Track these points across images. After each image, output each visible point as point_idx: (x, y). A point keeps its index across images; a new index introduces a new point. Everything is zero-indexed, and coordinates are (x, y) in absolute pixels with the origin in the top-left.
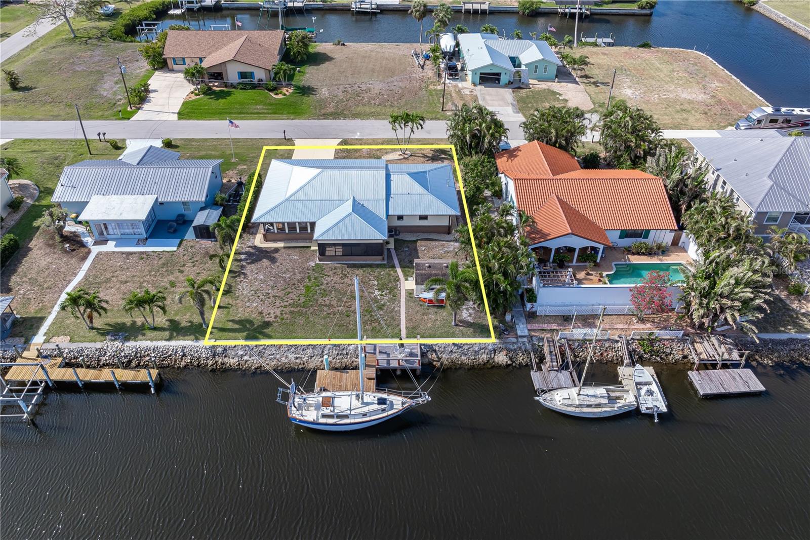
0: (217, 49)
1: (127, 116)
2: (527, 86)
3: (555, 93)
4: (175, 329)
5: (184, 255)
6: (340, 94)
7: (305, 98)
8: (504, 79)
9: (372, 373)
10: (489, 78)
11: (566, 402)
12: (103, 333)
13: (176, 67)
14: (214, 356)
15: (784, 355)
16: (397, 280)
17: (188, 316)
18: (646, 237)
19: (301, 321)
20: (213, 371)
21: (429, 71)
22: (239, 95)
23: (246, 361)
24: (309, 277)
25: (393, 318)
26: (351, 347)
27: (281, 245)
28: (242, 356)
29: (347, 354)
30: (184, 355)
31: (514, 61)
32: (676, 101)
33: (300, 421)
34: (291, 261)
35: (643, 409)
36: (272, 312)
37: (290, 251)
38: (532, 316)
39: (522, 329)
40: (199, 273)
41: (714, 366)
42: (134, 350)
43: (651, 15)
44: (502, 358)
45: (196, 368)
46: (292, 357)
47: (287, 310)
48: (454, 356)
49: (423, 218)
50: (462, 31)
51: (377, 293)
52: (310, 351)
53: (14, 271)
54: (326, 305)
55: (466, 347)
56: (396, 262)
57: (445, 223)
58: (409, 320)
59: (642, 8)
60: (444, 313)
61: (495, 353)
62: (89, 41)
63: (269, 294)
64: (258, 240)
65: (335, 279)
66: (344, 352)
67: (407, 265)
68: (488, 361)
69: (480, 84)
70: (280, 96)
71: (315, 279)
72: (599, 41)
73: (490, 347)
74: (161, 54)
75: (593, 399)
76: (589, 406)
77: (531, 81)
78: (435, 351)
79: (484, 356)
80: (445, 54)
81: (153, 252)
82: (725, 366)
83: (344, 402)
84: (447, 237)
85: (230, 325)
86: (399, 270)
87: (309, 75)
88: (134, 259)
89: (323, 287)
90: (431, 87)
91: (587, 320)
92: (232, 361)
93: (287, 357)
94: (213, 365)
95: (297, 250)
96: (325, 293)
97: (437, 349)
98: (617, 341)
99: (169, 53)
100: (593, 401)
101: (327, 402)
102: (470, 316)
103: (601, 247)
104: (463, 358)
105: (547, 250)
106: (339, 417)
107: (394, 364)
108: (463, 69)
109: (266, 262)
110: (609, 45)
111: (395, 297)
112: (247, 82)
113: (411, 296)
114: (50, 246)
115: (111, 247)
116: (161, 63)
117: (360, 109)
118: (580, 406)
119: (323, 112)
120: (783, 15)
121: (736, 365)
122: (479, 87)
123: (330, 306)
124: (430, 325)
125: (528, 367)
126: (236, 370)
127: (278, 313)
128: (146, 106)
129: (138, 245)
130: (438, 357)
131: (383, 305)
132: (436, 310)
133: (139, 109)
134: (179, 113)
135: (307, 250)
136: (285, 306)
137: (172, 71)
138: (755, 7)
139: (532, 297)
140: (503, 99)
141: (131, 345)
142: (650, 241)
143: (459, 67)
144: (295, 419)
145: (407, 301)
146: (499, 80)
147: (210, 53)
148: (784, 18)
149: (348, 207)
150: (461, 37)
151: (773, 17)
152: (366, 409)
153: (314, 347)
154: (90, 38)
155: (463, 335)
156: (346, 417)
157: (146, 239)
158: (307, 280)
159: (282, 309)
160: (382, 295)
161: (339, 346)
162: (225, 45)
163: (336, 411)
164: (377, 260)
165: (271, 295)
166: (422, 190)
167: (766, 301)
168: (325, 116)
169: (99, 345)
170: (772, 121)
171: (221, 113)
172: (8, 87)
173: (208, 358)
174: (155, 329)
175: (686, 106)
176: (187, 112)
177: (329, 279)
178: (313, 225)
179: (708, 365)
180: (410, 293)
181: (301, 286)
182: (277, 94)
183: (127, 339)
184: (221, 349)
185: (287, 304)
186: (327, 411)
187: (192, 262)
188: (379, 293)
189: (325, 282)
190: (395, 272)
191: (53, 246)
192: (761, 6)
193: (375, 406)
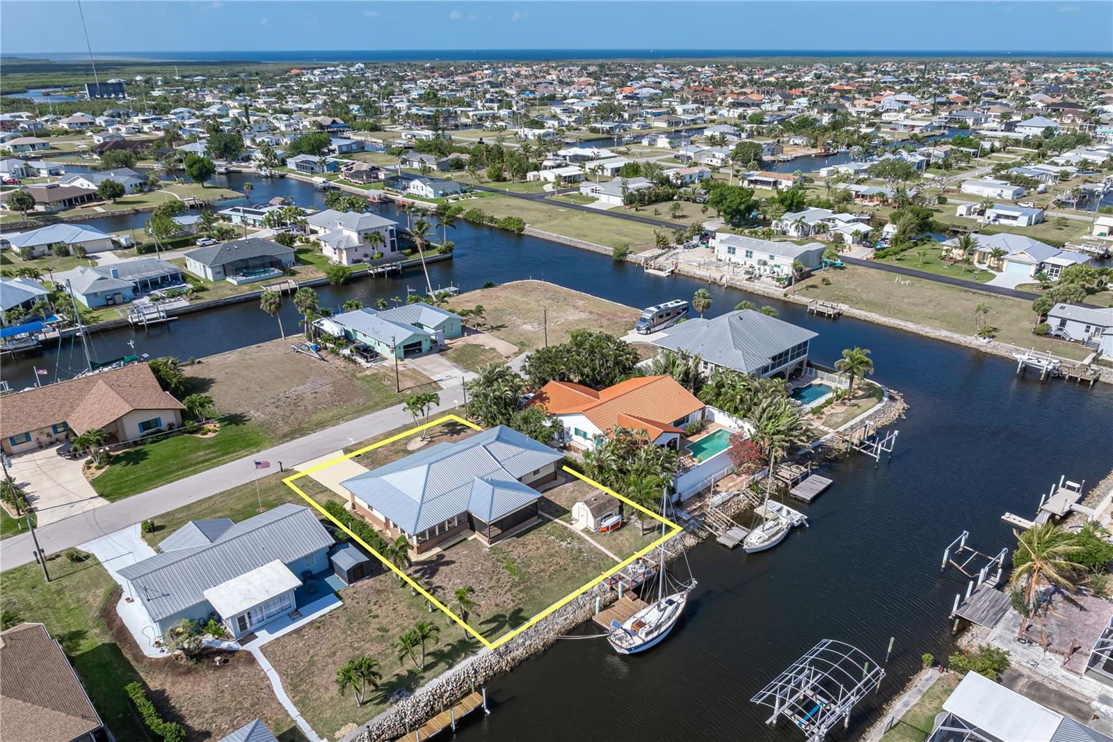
2: (447, 347)
3: (476, 346)
4: (445, 657)
5: (358, 603)
6: (275, 410)
7: (244, 427)
8: (426, 346)
9: (632, 594)
10: (412, 350)
11: (761, 540)
12: (382, 700)
13: (15, 449)
14: (502, 657)
16: (565, 527)
17: (443, 643)
18: (687, 421)
19: (536, 592)
20: (512, 669)
21: (336, 361)
22: (157, 451)
23: (530, 645)
24: (498, 560)
25: (597, 554)
26: (595, 588)
27: (437, 550)
28: (523, 643)
30: (476, 672)
33: (635, 648)
34: (465, 556)
35: (796, 524)
36: (505, 600)
39: (684, 515)
41: (799, 481)
42: (429, 694)
43: (451, 258)
44: (691, 541)
45: (495, 676)
46: (562, 621)
47: (515, 591)
48: (664, 556)
49: (536, 472)
51: (564, 544)
52: (569, 609)
54: (539, 572)
55: (664, 546)
56: (551, 518)
57: (552, 470)
58: (610, 549)
59: (444, 252)
60: (627, 532)
61: (684, 539)
64: (413, 556)
65: (520, 551)
66: (594, 595)
68: (684, 548)
69: (405, 357)
70: (210, 435)
71: (504, 558)
72: (448, 291)
73: (678, 537)
75: (772, 530)
76: (773, 536)
79: (679, 546)
80: (339, 339)
81: (321, 617)
82: (804, 478)
86: (557, 520)
88: (309, 633)
89: (519, 561)
90: (358, 375)
91: (711, 490)
92: (518, 653)
93: (557, 623)
94: (507, 665)
95: (458, 546)
96: (527, 565)
97: (650, 556)
98: (738, 495)
101: (640, 624)
103: (678, 436)
104: (669, 554)
106: (657, 628)
109: (445, 569)
110: (460, 293)
111: (580, 539)
112: (157, 432)
113: (591, 533)
114: (187, 674)
115: (264, 637)
117: (315, 418)
118: (769, 538)
119: (280, 433)
120: (553, 235)
121: (808, 476)
122: (408, 361)
123: (543, 570)
124: (627, 544)
125: (712, 537)
126: (527, 659)
127: (511, 597)
128: (39, 505)
129: (294, 620)
131: (580, 549)
132: (618, 533)
133: (33, 510)
134: (102, 495)
135: (467, 542)
136: (510, 590)
138: (525, 233)
140: (441, 365)
141: (423, 693)
142: (691, 423)
145: (592, 538)
146: (420, 350)
147: (69, 415)
148: (556, 237)
149: (483, 485)
150: (339, 320)
151: (547, 238)
152: (667, 613)
153: (570, 603)
155: (655, 539)
156: (661, 625)
157: (296, 611)
158: (499, 563)
159: (510, 592)
160: (569, 543)
161: (586, 592)
162: (82, 399)
163: (651, 625)
164: (534, 521)
168: (291, 436)
169: (393, 710)
170: (661, 317)
171: (158, 476)
173: (499, 662)
174: (425, 668)
177: (515, 553)
178: (468, 514)
179: (796, 482)
181: (501, 570)
182: (205, 434)
183: (412, 691)
184: (503, 648)
185: (508, 587)
186: (647, 628)
187: (375, 604)
188: (565, 543)
189: (516, 557)
190: (556, 523)
191: (188, 671)
192: (529, 230)
193: (671, 608)
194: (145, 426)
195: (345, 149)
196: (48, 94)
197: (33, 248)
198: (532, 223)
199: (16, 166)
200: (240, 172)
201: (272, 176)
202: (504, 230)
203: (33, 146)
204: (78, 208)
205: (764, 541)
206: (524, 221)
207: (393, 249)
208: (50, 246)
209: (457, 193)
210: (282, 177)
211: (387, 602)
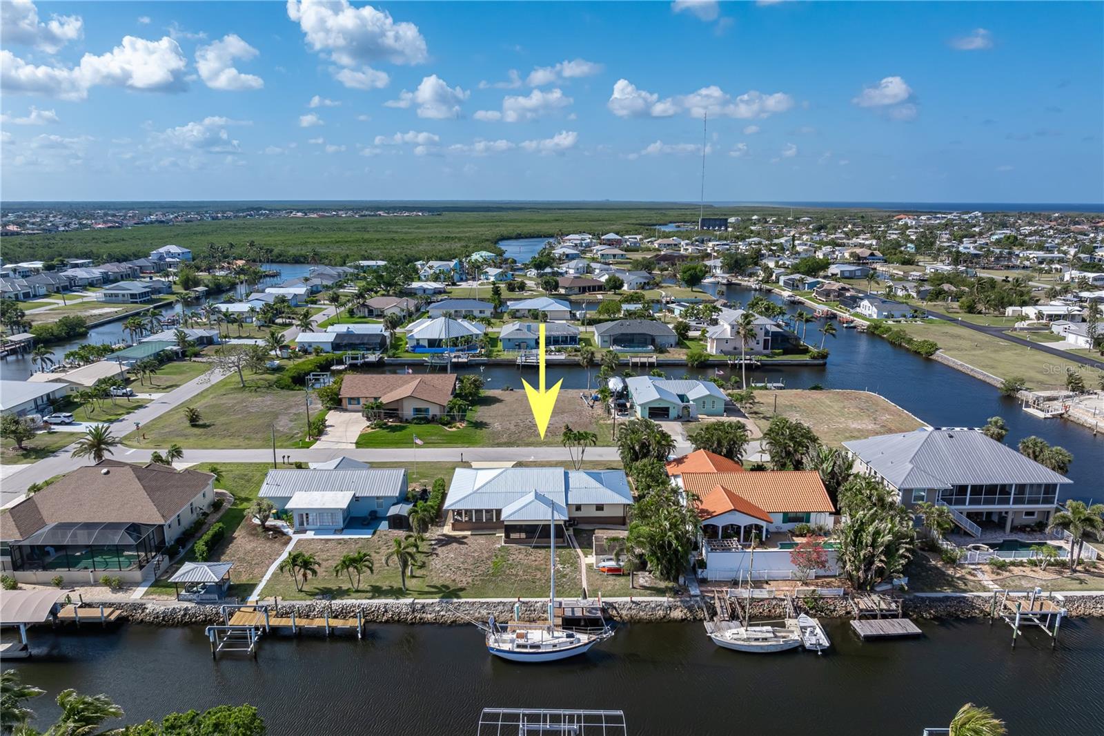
0: (392, 390)
1: (307, 446)
2: (697, 420)
4: (377, 592)
5: (379, 541)
6: (512, 427)
7: (478, 431)
8: (673, 413)
9: (559, 621)
10: (658, 412)
11: (735, 636)
12: (312, 595)
13: (350, 407)
14: (413, 612)
15: (941, 610)
16: (577, 557)
17: (387, 583)
18: (808, 521)
19: (492, 586)
20: (412, 624)
21: (599, 409)
22: (413, 429)
23: (443, 616)
24: (496, 556)
25: (575, 583)
26: (538, 605)
27: (469, 533)
28: (439, 611)
29: (535, 610)
30: (386, 611)
31: (682, 397)
32: (845, 430)
33: (497, 650)
34: (478, 544)
35: (807, 645)
36: (464, 580)
37: (477, 537)
38: (703, 582)
39: (695, 591)
41: (875, 617)
42: (341, 606)
43: (825, 364)
44: (677, 614)
45: (397, 621)
46: (484, 612)
47: (478, 578)
48: (634, 612)
49: (600, 507)
50: (628, 375)
51: (559, 566)
52: (500, 608)
53: (223, 553)
54: (513, 575)
55: (644, 604)
56: (576, 544)
57: (619, 513)
59: (814, 358)
60: (622, 580)
61: (670, 610)
62: (258, 390)
63: (460, 567)
64: (447, 530)
65: (520, 557)
66: (532, 608)
67: (586, 545)
68: (665, 617)
69: (649, 418)
71: (502, 556)
72: (769, 385)
73: (666, 604)
74: (338, 394)
75: (759, 634)
76: (757, 640)
77: (700, 416)
78: (615, 608)
79: (661, 612)
80: (612, 394)
81: (349, 539)
82: (884, 617)
83: (536, 635)
84: (623, 527)
85: (427, 589)
86: (579, 551)
87: (480, 413)
88: (330, 545)
89: (509, 562)
90: (601, 422)
91: (758, 584)
92: (429, 616)
93: (479, 613)
94: (412, 619)
95: (484, 536)
96: (511, 566)
97: (617, 606)
98: (784, 600)
99: (345, 393)
100: (759, 635)
101: (521, 636)
102: (646, 581)
103: (764, 524)
104: (641, 613)
105: (715, 527)
106: (532, 647)
107: (578, 613)
108: (632, 407)
109: (455, 545)
110: (781, 388)
111: (577, 569)
112: (422, 418)
114: (253, 535)
115: (310, 535)
116: (336, 402)
117: (532, 439)
118: (748, 639)
119: (496, 441)
120: (960, 362)
121: (896, 616)
123: (517, 575)
124: (610, 588)
125: (701, 620)
126: (433, 623)
127: (470, 581)
128: (323, 438)
129: (334, 533)
130: (618, 613)
131: (566, 575)
132: (614, 578)
133: (318, 440)
134: (356, 443)
135: (493, 536)
136: (476, 576)
137: (346, 410)
138: (933, 357)
139: (702, 564)
141: (337, 603)
142: (812, 525)
143: (628, 405)
144: (492, 649)
145: (587, 571)
146: (668, 415)
147: (385, 394)
148: (961, 365)
149: (531, 496)
150: (628, 380)
151: (951, 364)
152: (556, 641)
153: (504, 604)
154: (259, 387)
155: (640, 595)
156: (538, 647)
157: (343, 529)
158: (494, 558)
159: (473, 577)
160: (564, 568)
161: (527, 603)
162: (400, 387)
163: (530, 642)
165: (462, 568)
166: (598, 485)
167: (907, 550)
168: (499, 445)
169: (309, 602)
171: (397, 443)
172: (188, 423)
173: (407, 613)
174: (357, 591)
175: (856, 434)
176: (363, 442)
177: (514, 557)
178: (499, 512)
179: (868, 615)
180: (590, 567)
181: (489, 562)
182: (450, 428)
183: (333, 598)
184: (419, 606)
185: (477, 574)
186: (521, 641)
188: (562, 566)
189: (511, 559)
190: (575, 551)
191: (256, 535)
192: (939, 356)
193: (565, 639)
194: (417, 410)
195: (847, 274)
196: (679, 227)
197: (518, 311)
198: (948, 350)
199: (581, 265)
200: (739, 285)
201: (761, 289)
202: (917, 353)
203: (614, 256)
204: (587, 294)
205: (739, 639)
206: (939, 346)
207: (765, 347)
208: (529, 310)
209: (905, 316)
210: (769, 291)
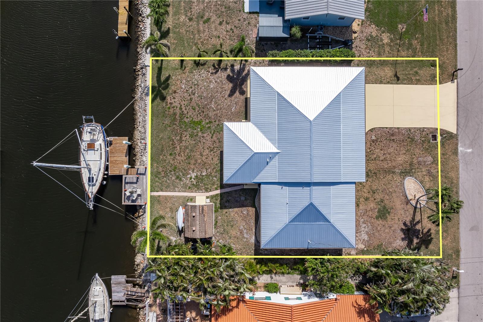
5: (239, 20)
16: (207, 190)
20: (134, 70)
23: (138, 90)
24: (210, 122)
25: (168, 186)
28: (141, 86)
34: (229, 106)
36: (176, 100)
37: (241, 104)
40: (219, 37)
47: (178, 111)
51: (193, 175)
52: (143, 130)
54: (181, 138)
56: (227, 190)
58: (166, 197)
63: (194, 94)
71: (209, 127)
86: (218, 192)
89: (200, 134)
92: (139, 81)
93: (140, 116)
94: (137, 69)
95: (243, 109)
96: (193, 136)
101: (91, 147)
111: (190, 189)
113: (189, 200)
123: (181, 141)
124: (161, 212)
126: (135, 84)
127: (174, 105)
131: (180, 180)
136: (181, 109)
145: (185, 197)
153: (145, 133)
158: (207, 121)
159: (179, 106)
160: (191, 178)
165: (193, 96)
173: (140, 64)
177: (208, 138)
180: (192, 199)
181: (201, 118)
185: (183, 109)
187: (231, 29)
188: (193, 177)
189: (205, 135)
190: (216, 189)
211: (228, 37)
